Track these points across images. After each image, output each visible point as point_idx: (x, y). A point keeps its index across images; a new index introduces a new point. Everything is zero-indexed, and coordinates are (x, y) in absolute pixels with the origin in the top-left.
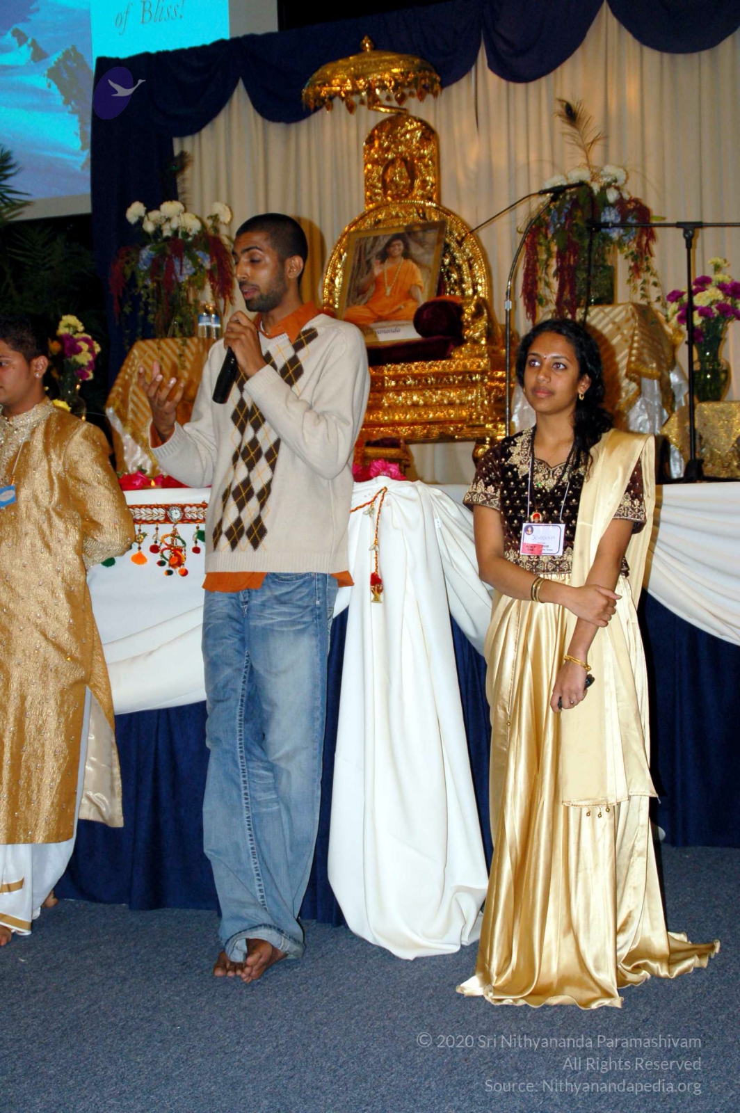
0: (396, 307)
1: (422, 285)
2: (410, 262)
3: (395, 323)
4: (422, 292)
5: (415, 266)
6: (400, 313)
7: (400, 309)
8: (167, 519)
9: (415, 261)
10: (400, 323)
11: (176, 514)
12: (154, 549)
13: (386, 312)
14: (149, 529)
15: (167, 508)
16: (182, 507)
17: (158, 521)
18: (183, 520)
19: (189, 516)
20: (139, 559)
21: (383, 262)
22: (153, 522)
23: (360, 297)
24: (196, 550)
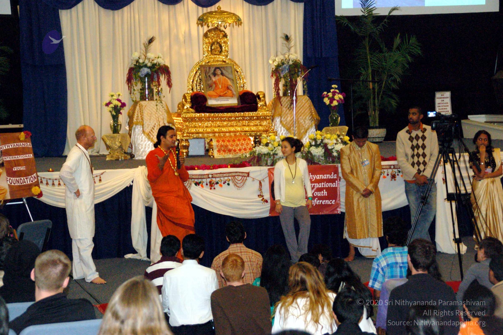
0: (225, 93)
1: (231, 85)
2: (225, 77)
3: (226, 97)
4: (233, 88)
5: (227, 79)
6: (226, 94)
7: (226, 93)
8: (390, 168)
9: (226, 77)
10: (228, 97)
11: (392, 167)
12: (388, 175)
13: (222, 94)
14: (386, 170)
15: (390, 165)
16: (394, 166)
17: (388, 169)
18: (394, 168)
19: (395, 167)
20: (384, 177)
21: (215, 76)
22: (387, 169)
23: (211, 88)
24: (398, 175)
